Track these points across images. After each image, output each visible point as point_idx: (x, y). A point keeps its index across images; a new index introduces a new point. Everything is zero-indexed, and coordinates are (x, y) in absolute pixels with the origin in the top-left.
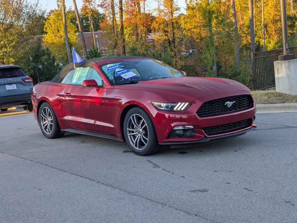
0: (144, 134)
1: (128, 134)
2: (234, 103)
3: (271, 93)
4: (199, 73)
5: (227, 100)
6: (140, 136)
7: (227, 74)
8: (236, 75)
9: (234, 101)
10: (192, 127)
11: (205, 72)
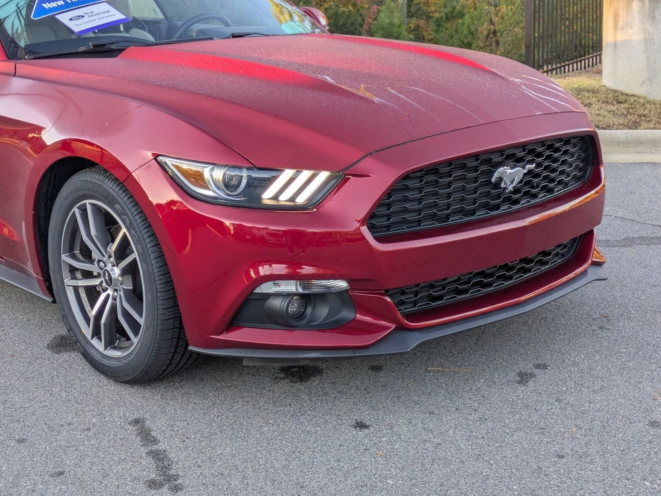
0: (126, 291)
1: (68, 281)
2: (530, 172)
3: (588, 91)
4: (362, 7)
5: (500, 159)
6: (115, 299)
7: (429, 13)
8: (453, 17)
9: (531, 162)
10: (342, 284)
11: (378, 5)
